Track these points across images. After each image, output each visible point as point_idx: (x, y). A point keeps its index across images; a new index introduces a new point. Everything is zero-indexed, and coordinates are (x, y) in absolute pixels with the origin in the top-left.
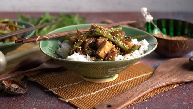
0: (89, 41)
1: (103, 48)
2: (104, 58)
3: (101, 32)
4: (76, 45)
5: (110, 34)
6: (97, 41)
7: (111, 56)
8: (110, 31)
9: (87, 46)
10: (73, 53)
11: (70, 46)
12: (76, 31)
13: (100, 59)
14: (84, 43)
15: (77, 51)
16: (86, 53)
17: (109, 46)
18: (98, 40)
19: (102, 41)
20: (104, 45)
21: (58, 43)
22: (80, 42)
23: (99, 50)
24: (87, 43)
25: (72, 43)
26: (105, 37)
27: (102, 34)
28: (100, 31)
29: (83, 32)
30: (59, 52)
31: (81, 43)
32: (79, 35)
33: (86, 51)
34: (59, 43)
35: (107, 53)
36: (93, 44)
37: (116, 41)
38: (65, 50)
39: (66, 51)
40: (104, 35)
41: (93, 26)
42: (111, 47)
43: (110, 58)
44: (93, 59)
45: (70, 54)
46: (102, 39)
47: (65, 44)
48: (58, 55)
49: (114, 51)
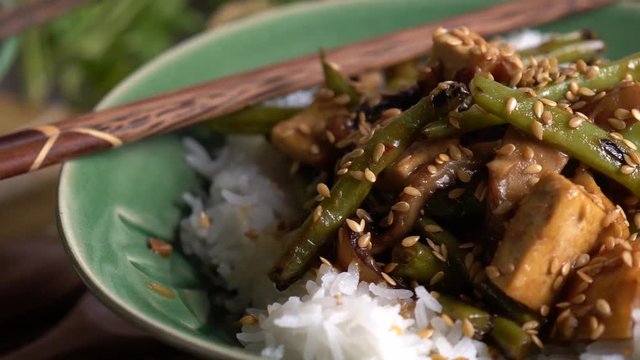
0: (422, 170)
1: (540, 236)
2: (544, 310)
3: (513, 105)
4: (328, 203)
5: (580, 121)
6: (484, 176)
7: (605, 307)
8: (575, 86)
9: (412, 215)
10: (310, 268)
11: (281, 193)
12: (317, 67)
13: (521, 324)
14: (389, 188)
15: (334, 250)
16: (410, 271)
17: (581, 216)
18: (495, 165)
19: (523, 173)
20: (548, 215)
21: (191, 159)
22: (355, 182)
23: (505, 249)
24: (411, 190)
25: (294, 168)
26: (548, 146)
27: (522, 122)
28: (506, 102)
29: (369, 70)
30: (196, 237)
31: (362, 192)
32: (340, 106)
33: (404, 257)
34: (196, 157)
35: (565, 270)
36: (453, 195)
37: (628, 170)
38: (245, 226)
39: (252, 236)
40: (540, 131)
41: (449, 48)
42: (596, 227)
43: (595, 323)
44: (463, 325)
45: (286, 275)
46: (524, 157)
47: (242, 178)
48: (194, 261)
49: (621, 263)
